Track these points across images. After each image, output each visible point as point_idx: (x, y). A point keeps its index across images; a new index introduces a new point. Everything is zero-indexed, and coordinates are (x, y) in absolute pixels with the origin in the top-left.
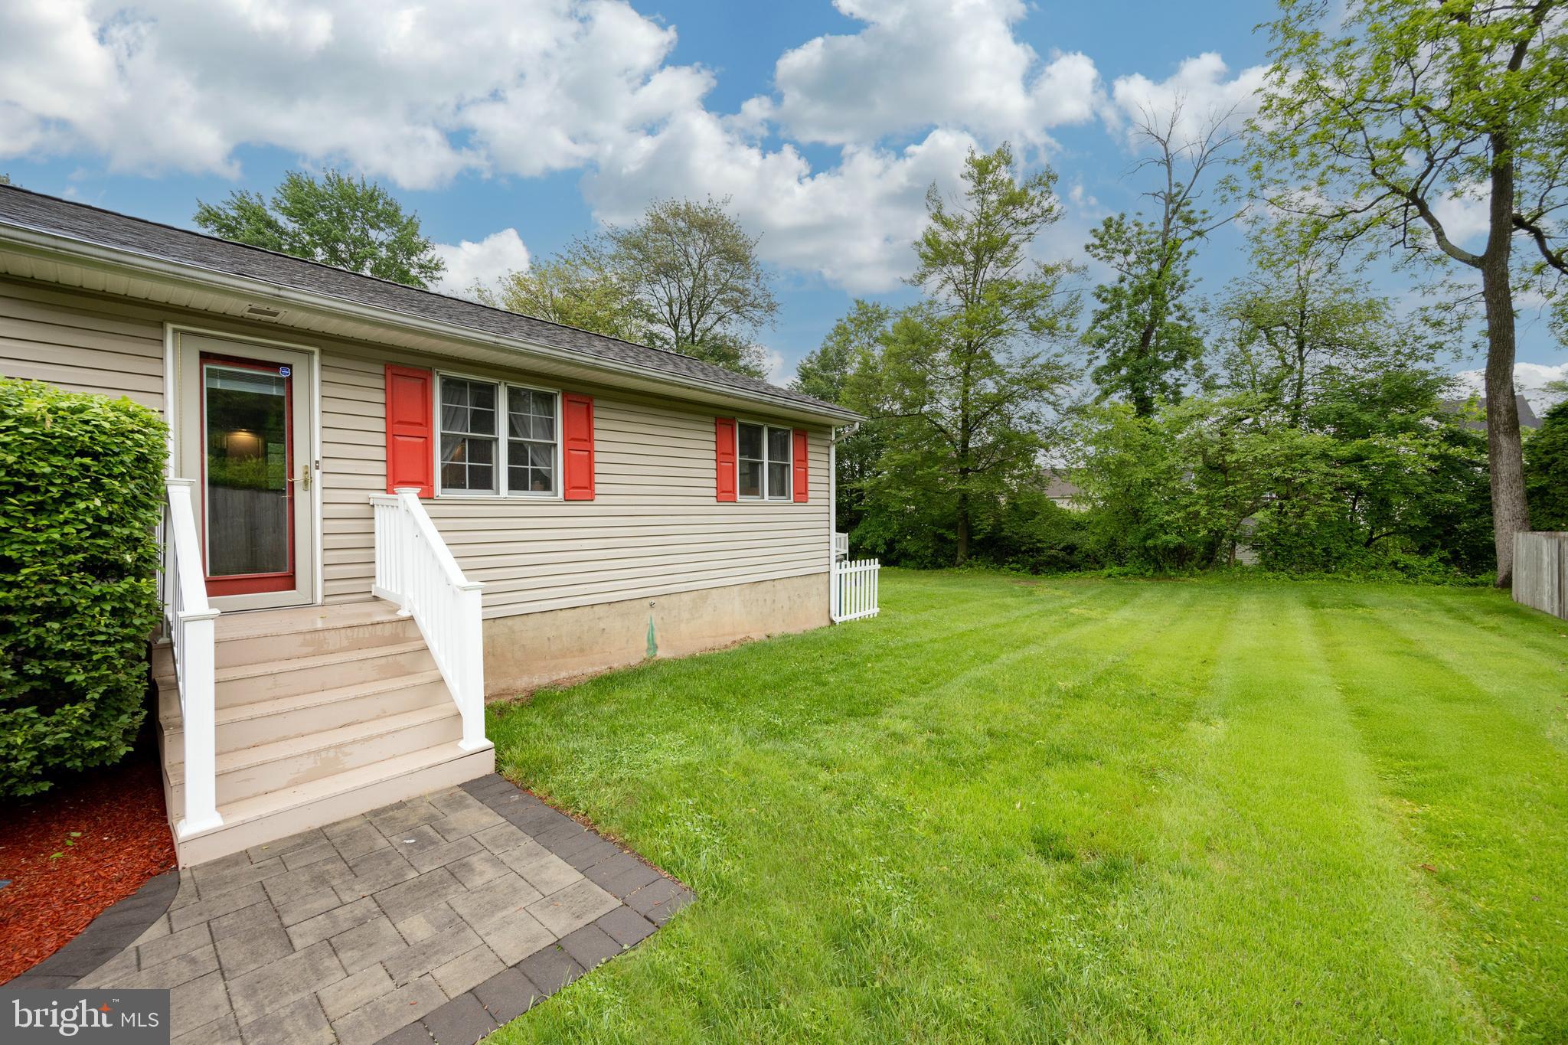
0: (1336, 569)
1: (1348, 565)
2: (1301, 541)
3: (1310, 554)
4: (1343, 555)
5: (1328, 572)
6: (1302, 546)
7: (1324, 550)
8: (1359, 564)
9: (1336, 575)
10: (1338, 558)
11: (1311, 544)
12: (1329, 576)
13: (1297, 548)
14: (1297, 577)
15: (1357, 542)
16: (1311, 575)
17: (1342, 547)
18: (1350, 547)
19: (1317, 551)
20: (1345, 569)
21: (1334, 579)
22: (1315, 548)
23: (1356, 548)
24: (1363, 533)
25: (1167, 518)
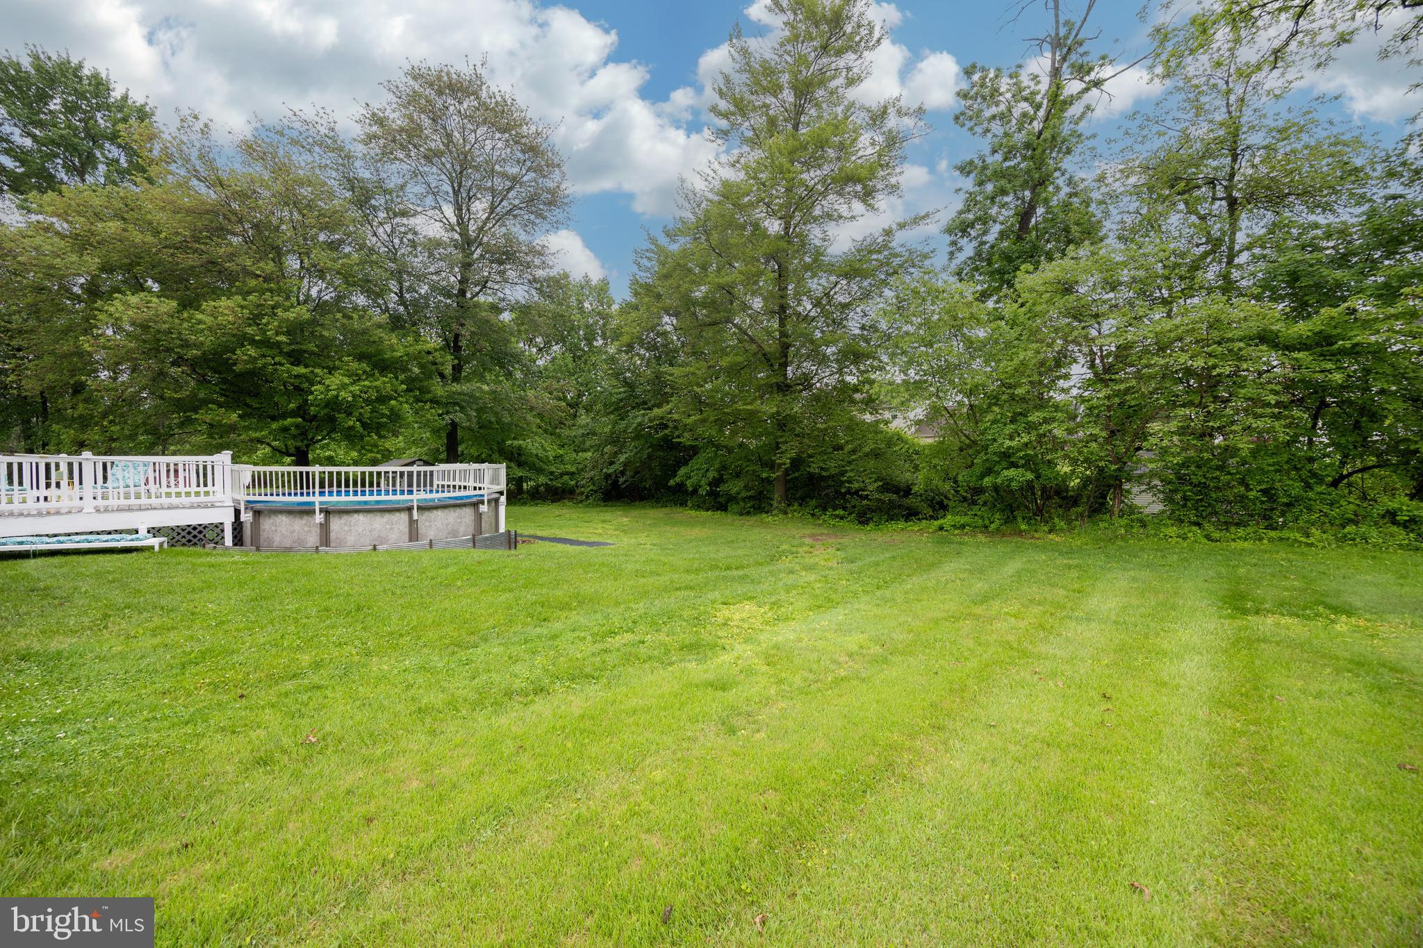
0: (1285, 524)
1: (1305, 517)
2: (1225, 478)
3: (1243, 498)
4: (1298, 499)
5: (1271, 527)
6: (1228, 485)
7: (1265, 492)
8: (1326, 515)
9: (1285, 533)
10: (1289, 505)
11: (1243, 482)
12: (1273, 534)
13: (1218, 489)
14: (1216, 535)
15: (1321, 480)
16: (1241, 532)
17: (1296, 488)
18: (1308, 486)
19: (1252, 494)
20: (1301, 523)
21: (1281, 539)
22: (1248, 489)
23: (1319, 489)
24: (1331, 465)
25: (1008, 443)
